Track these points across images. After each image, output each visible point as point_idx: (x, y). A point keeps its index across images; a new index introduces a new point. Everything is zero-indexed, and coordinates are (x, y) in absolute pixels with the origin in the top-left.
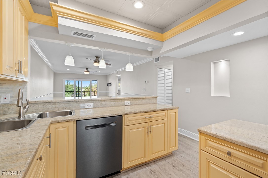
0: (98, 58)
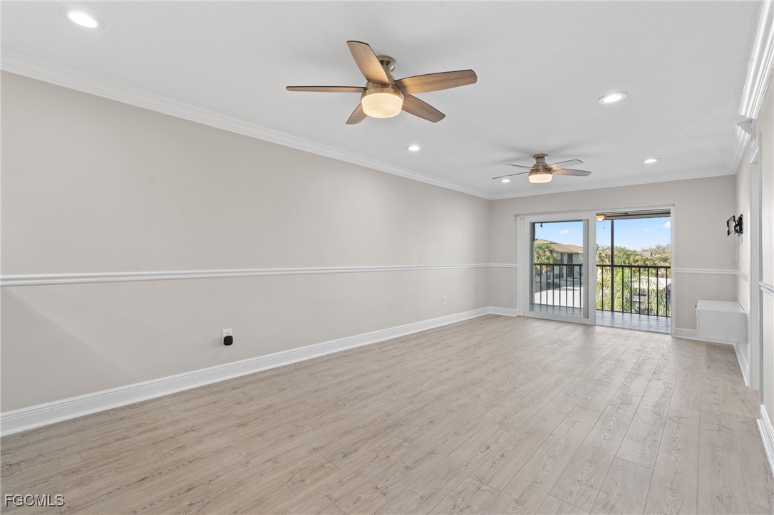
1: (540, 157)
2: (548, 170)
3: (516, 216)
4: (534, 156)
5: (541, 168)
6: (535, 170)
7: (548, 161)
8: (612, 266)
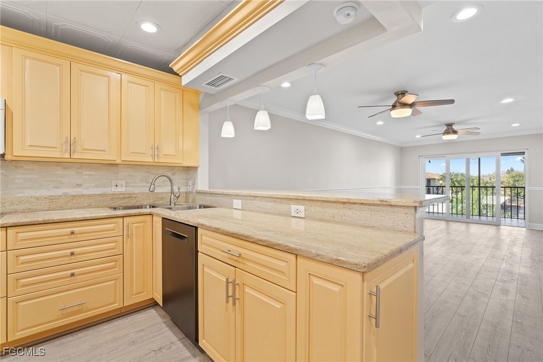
0: (402, 94)
1: (449, 125)
2: (455, 132)
3: (420, 156)
4: (446, 125)
5: (451, 131)
6: (447, 132)
7: (455, 127)
8: (479, 187)
